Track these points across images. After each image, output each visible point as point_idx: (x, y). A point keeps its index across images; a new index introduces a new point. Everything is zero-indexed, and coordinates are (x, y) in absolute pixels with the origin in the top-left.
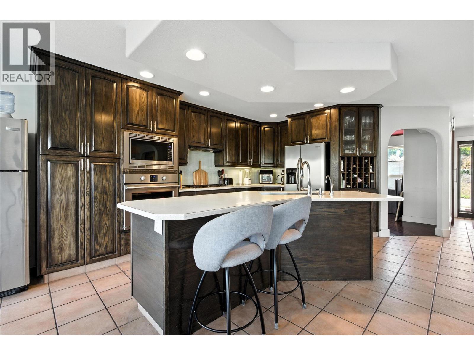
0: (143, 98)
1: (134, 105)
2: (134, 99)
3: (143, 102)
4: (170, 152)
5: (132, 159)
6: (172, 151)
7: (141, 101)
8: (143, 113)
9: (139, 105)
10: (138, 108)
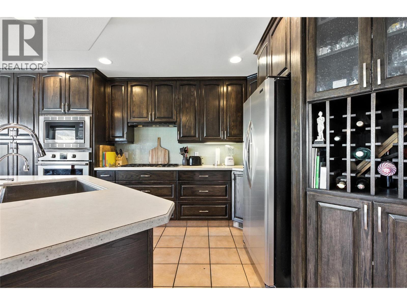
0: (56, 84)
1: (49, 92)
2: (49, 86)
3: (57, 87)
4: (82, 130)
5: (46, 139)
6: (83, 129)
7: (55, 87)
8: (56, 97)
9: (53, 91)
10: (52, 94)
